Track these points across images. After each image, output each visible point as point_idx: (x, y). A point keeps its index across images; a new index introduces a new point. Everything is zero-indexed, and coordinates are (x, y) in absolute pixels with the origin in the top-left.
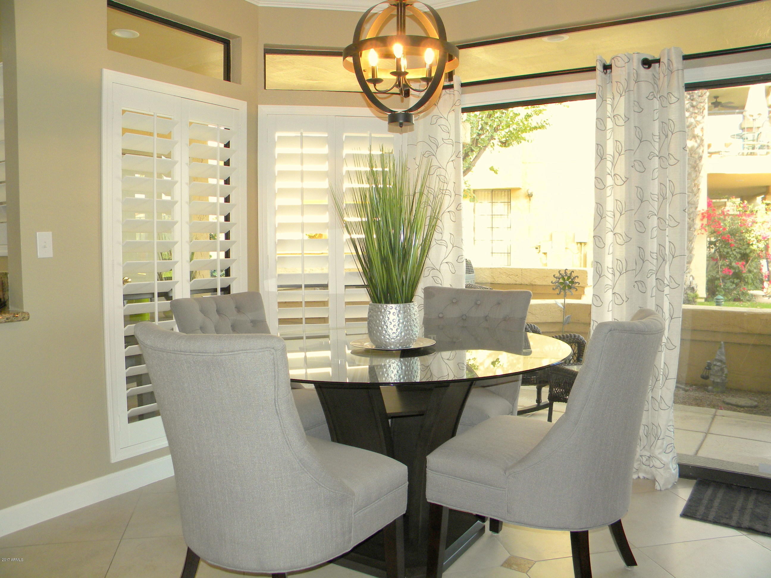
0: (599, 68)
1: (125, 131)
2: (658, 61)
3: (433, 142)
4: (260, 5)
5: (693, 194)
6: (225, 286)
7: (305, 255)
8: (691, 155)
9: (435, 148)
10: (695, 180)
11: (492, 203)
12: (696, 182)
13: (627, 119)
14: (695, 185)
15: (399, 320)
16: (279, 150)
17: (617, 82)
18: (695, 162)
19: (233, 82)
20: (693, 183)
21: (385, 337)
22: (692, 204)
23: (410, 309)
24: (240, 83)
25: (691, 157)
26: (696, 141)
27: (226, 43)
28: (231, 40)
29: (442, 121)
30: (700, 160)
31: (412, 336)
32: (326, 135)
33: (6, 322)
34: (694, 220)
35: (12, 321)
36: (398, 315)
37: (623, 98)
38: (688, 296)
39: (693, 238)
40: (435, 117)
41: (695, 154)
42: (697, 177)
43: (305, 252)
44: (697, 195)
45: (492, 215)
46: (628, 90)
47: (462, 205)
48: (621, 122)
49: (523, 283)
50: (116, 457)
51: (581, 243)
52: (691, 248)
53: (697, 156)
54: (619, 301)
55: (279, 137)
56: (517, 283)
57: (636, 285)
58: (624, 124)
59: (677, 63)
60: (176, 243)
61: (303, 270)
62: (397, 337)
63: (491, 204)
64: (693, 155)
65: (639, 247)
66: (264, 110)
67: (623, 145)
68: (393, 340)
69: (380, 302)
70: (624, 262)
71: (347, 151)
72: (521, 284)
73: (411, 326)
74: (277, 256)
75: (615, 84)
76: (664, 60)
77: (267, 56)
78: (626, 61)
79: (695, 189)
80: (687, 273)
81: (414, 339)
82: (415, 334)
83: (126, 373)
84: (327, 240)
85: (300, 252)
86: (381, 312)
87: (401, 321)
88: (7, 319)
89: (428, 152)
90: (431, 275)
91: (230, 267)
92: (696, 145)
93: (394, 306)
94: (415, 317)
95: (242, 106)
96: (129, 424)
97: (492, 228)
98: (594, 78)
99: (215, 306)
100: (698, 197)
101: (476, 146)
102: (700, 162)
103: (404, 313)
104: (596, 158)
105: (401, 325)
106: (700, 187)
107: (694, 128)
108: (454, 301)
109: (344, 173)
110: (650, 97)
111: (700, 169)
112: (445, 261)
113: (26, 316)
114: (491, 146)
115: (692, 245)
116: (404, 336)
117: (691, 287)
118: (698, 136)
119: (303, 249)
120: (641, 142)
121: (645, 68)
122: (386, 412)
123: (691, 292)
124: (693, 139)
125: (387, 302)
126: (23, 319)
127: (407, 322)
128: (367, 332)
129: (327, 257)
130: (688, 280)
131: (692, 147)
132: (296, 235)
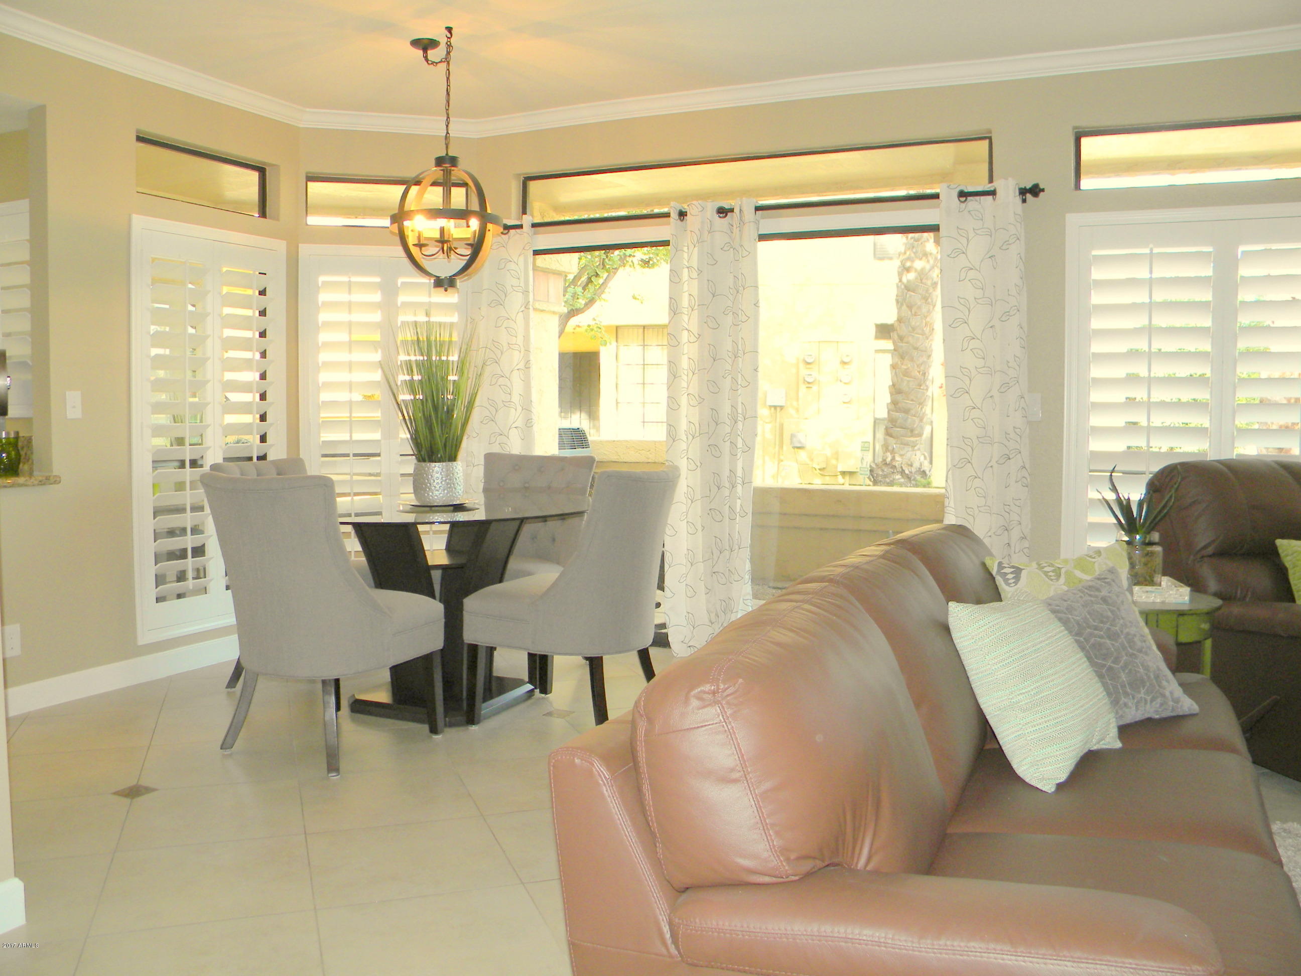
0: (674, 215)
1: (154, 282)
2: (732, 210)
3: (501, 289)
4: (301, 126)
5: (924, 337)
6: (261, 454)
7: (353, 419)
8: (921, 280)
9: (503, 297)
10: (926, 317)
11: (644, 346)
12: (928, 319)
13: (700, 272)
14: (926, 325)
15: (442, 478)
16: (324, 297)
17: (691, 231)
18: (927, 291)
19: (270, 218)
20: (924, 321)
21: (428, 495)
22: (922, 351)
23: (453, 468)
24: (278, 219)
25: (922, 283)
26: (928, 261)
27: (262, 171)
28: (267, 168)
29: (512, 266)
30: (933, 288)
31: (455, 494)
32: (377, 280)
33: (38, 485)
34: (925, 373)
35: (44, 484)
36: (441, 473)
37: (696, 249)
38: (917, 482)
39: (925, 399)
40: (503, 261)
41: (927, 279)
42: (929, 312)
43: (353, 415)
44: (931, 338)
45: (644, 365)
46: (700, 241)
47: (531, 362)
48: (695, 275)
49: (657, 461)
50: (144, 638)
51: (775, 407)
52: (921, 415)
53: (929, 283)
54: (693, 467)
55: (323, 282)
56: (650, 461)
57: (709, 450)
58: (697, 277)
59: (749, 213)
60: (208, 404)
61: (351, 436)
62: (440, 494)
63: (642, 347)
64: (924, 281)
65: (712, 409)
66: (304, 250)
67: (696, 299)
68: (436, 497)
69: (424, 461)
70: (697, 425)
71: (402, 298)
72: (655, 463)
73: (453, 484)
74: (321, 420)
75: (688, 232)
76: (737, 210)
77: (310, 184)
78: (700, 210)
79: (927, 330)
80: (916, 450)
81: (457, 497)
82: (458, 492)
83: (155, 547)
84: (379, 402)
85: (348, 415)
86: (424, 470)
87: (444, 479)
88: (40, 482)
89: (494, 301)
90: (497, 442)
91: (266, 433)
92: (928, 267)
93: (437, 464)
94: (458, 476)
95: (281, 246)
96: (157, 604)
97: (644, 384)
98: (669, 224)
99: (255, 472)
100: (931, 340)
101: (602, 269)
102: (934, 291)
103: (447, 471)
104: (669, 314)
105: (443, 483)
106: (935, 327)
107: (925, 241)
108: (517, 468)
109: (399, 324)
110: (725, 248)
111: (934, 301)
112: (514, 425)
113: (58, 479)
114: (630, 266)
115: (923, 410)
116: (447, 494)
117: (922, 470)
118: (931, 254)
119: (351, 413)
120: (713, 296)
121: (720, 217)
122: (428, 564)
123: (922, 477)
124: (924, 258)
125: (431, 461)
126: (55, 482)
127: (450, 480)
128: (413, 492)
129: (379, 421)
130: (918, 459)
131: (923, 269)
132: (342, 396)
